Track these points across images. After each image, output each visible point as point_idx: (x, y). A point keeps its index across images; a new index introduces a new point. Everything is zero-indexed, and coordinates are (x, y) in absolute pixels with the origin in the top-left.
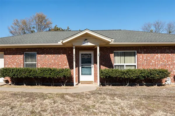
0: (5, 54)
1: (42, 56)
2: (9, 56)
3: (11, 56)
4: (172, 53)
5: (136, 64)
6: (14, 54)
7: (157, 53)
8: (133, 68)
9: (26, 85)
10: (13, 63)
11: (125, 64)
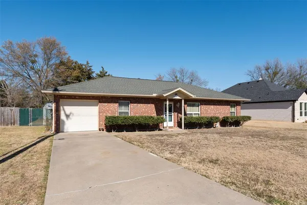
0: (100, 102)
1: (135, 105)
2: (104, 104)
3: (106, 104)
4: (219, 105)
5: (199, 113)
6: (109, 103)
7: (211, 105)
8: (197, 116)
9: (126, 132)
10: (108, 111)
11: (193, 113)
